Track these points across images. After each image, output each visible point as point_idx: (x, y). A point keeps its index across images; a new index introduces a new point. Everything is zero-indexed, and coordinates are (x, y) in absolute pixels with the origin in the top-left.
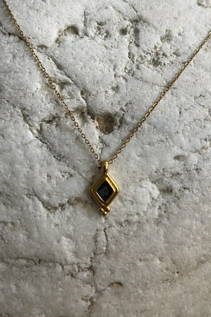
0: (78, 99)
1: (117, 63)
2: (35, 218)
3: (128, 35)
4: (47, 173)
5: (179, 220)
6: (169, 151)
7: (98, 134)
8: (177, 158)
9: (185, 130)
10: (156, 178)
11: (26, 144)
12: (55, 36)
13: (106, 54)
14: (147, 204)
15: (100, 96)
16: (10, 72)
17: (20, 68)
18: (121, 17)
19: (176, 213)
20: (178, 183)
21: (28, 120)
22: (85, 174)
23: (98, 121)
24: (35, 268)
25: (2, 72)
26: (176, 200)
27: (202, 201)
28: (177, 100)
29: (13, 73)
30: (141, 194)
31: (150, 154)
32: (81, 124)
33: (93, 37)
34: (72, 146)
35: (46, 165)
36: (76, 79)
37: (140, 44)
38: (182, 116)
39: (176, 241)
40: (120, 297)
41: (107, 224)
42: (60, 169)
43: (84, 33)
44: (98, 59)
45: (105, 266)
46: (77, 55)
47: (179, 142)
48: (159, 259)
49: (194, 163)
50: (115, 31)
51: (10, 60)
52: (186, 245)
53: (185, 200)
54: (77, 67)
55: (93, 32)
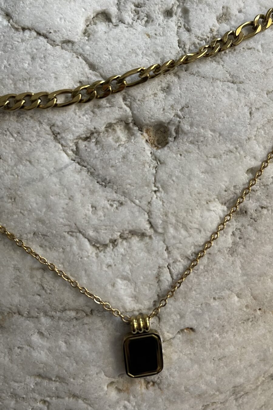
0: (120, 106)
1: (166, 56)
2: (82, 260)
3: (174, 18)
4: (90, 203)
5: (258, 246)
7: (149, 150)
8: (251, 171)
9: (259, 136)
10: (227, 198)
11: (61, 170)
12: (82, 26)
13: (150, 45)
15: (148, 101)
16: (30, 79)
17: (43, 73)
19: (254, 238)
20: (253, 202)
21: (60, 139)
22: (139, 201)
23: (147, 132)
24: (86, 320)
25: (20, 80)
26: (252, 222)
28: (245, 98)
29: (34, 79)
30: (209, 219)
31: (216, 169)
32: (127, 139)
33: (131, 24)
34: (119, 167)
35: (88, 193)
37: (192, 29)
38: (253, 117)
39: (256, 273)
40: (193, 345)
41: (170, 259)
42: (106, 197)
43: (118, 19)
44: (140, 52)
45: (172, 310)
46: (113, 49)
47: (252, 151)
48: (237, 295)
49: (272, 176)
50: (158, 13)
51: (28, 62)
52: (268, 276)
53: (263, 222)
54: (114, 65)
55: (130, 17)
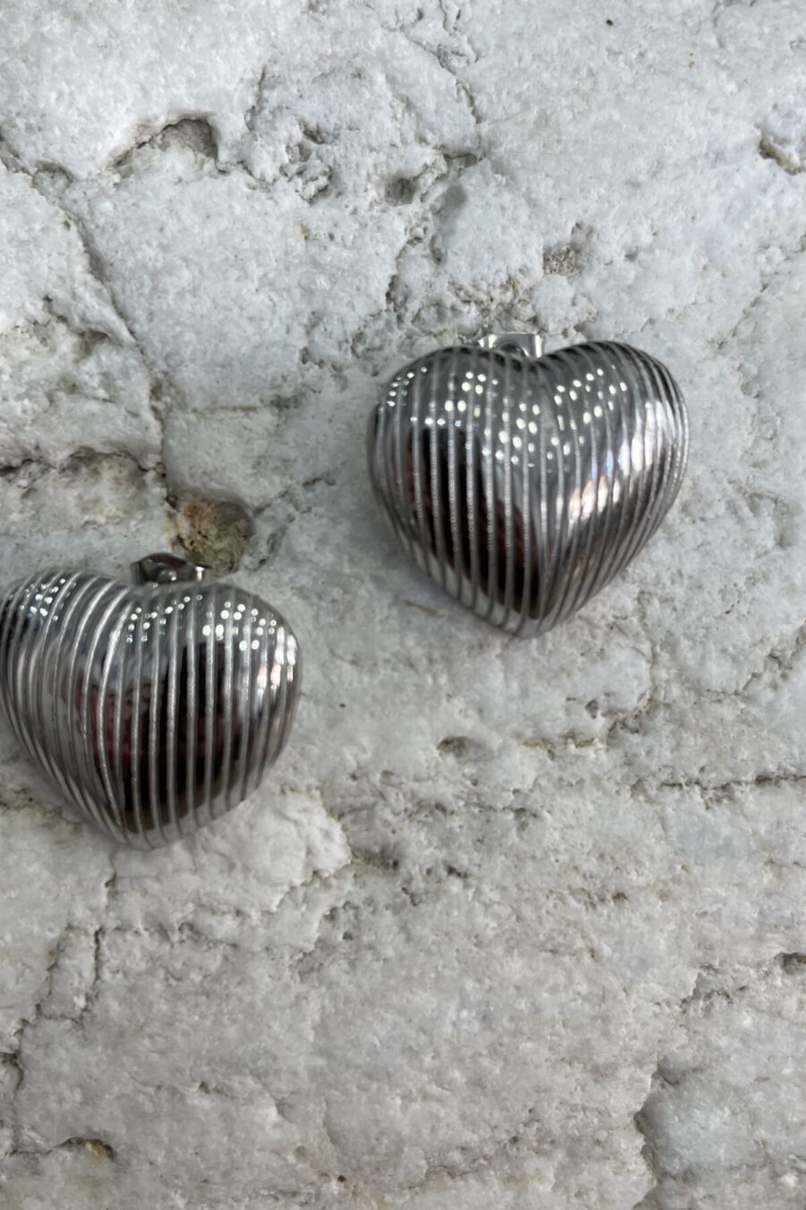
0: (135, 409)
1: (331, 308)
3: (414, 208)
5: (392, 982)
6: (427, 709)
8: (454, 744)
10: (350, 800)
12: (118, 137)
13: (296, 261)
14: (286, 888)
15: (221, 421)
18: (409, 125)
19: (390, 952)
20: (430, 844)
23: (190, 516)
26: (404, 904)
27: (508, 941)
30: (272, 842)
32: (120, 514)
33: (269, 179)
36: (146, 328)
37: (450, 255)
39: (359, 1060)
40: (95, 1197)
43: (238, 155)
44: (255, 271)
45: (66, 1068)
46: (179, 235)
47: (478, 686)
48: (277, 1104)
49: (518, 786)
50: (369, 178)
52: (398, 1086)
53: (436, 915)
54: (165, 282)
55: (274, 160)
